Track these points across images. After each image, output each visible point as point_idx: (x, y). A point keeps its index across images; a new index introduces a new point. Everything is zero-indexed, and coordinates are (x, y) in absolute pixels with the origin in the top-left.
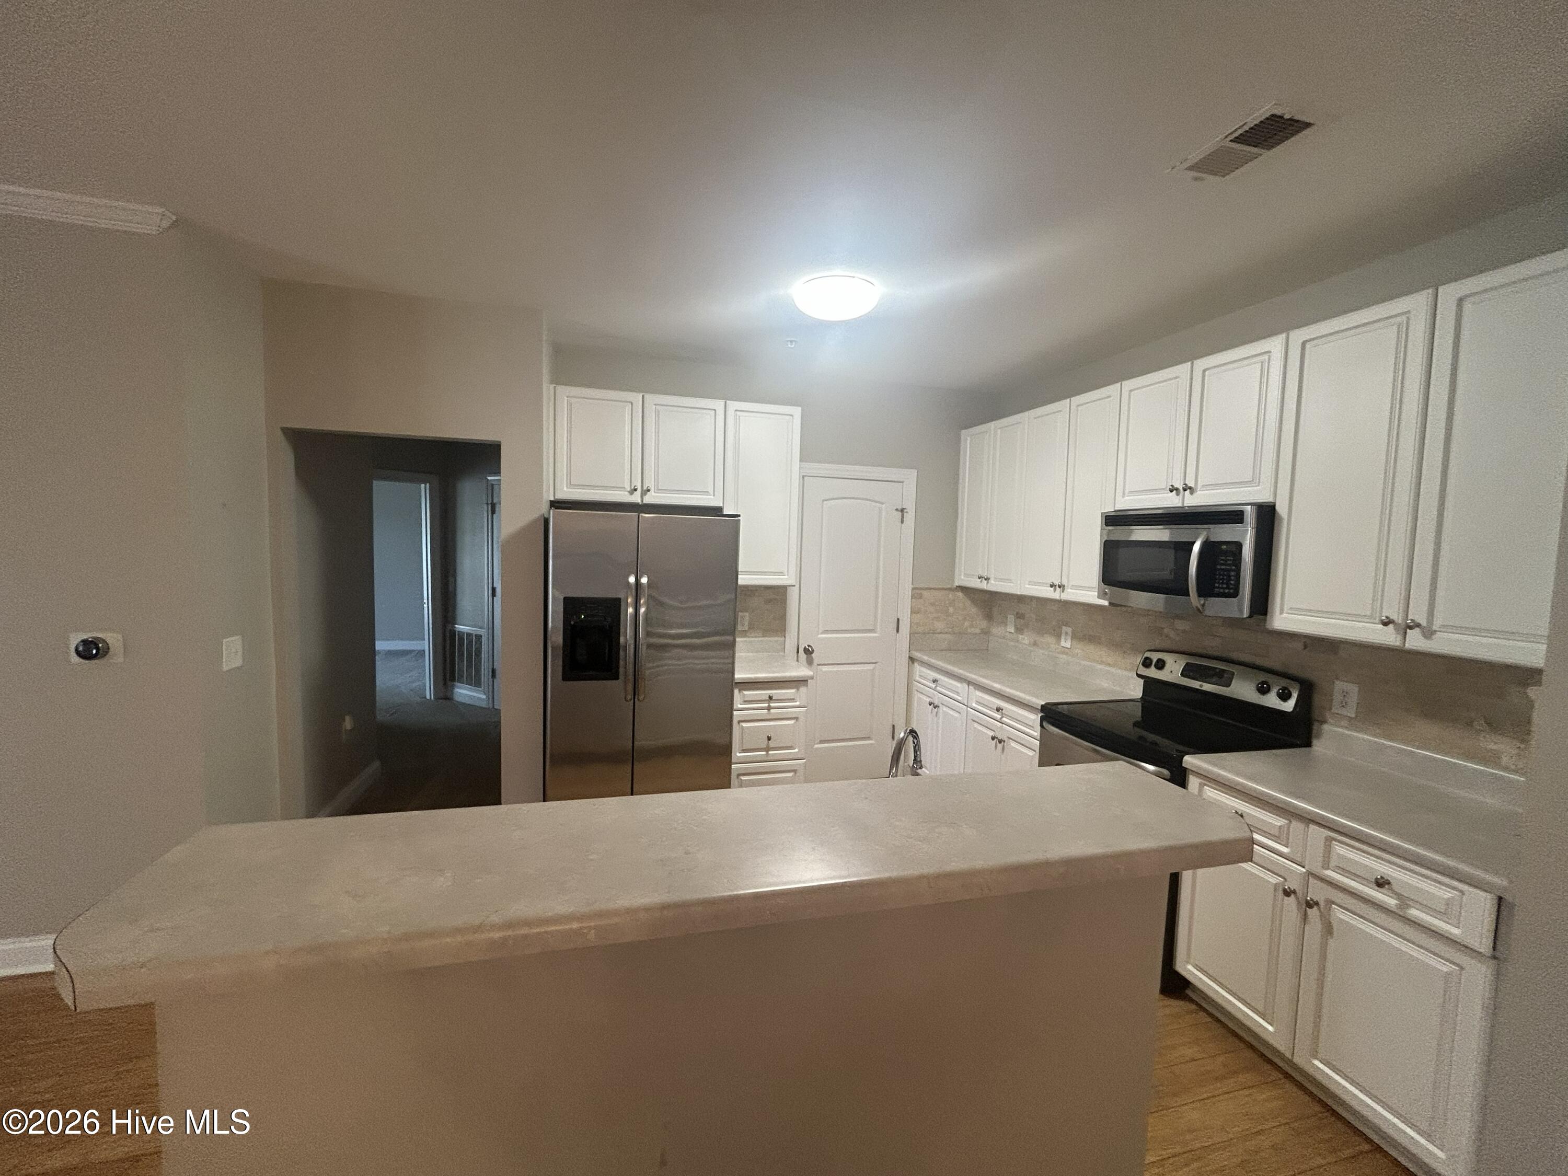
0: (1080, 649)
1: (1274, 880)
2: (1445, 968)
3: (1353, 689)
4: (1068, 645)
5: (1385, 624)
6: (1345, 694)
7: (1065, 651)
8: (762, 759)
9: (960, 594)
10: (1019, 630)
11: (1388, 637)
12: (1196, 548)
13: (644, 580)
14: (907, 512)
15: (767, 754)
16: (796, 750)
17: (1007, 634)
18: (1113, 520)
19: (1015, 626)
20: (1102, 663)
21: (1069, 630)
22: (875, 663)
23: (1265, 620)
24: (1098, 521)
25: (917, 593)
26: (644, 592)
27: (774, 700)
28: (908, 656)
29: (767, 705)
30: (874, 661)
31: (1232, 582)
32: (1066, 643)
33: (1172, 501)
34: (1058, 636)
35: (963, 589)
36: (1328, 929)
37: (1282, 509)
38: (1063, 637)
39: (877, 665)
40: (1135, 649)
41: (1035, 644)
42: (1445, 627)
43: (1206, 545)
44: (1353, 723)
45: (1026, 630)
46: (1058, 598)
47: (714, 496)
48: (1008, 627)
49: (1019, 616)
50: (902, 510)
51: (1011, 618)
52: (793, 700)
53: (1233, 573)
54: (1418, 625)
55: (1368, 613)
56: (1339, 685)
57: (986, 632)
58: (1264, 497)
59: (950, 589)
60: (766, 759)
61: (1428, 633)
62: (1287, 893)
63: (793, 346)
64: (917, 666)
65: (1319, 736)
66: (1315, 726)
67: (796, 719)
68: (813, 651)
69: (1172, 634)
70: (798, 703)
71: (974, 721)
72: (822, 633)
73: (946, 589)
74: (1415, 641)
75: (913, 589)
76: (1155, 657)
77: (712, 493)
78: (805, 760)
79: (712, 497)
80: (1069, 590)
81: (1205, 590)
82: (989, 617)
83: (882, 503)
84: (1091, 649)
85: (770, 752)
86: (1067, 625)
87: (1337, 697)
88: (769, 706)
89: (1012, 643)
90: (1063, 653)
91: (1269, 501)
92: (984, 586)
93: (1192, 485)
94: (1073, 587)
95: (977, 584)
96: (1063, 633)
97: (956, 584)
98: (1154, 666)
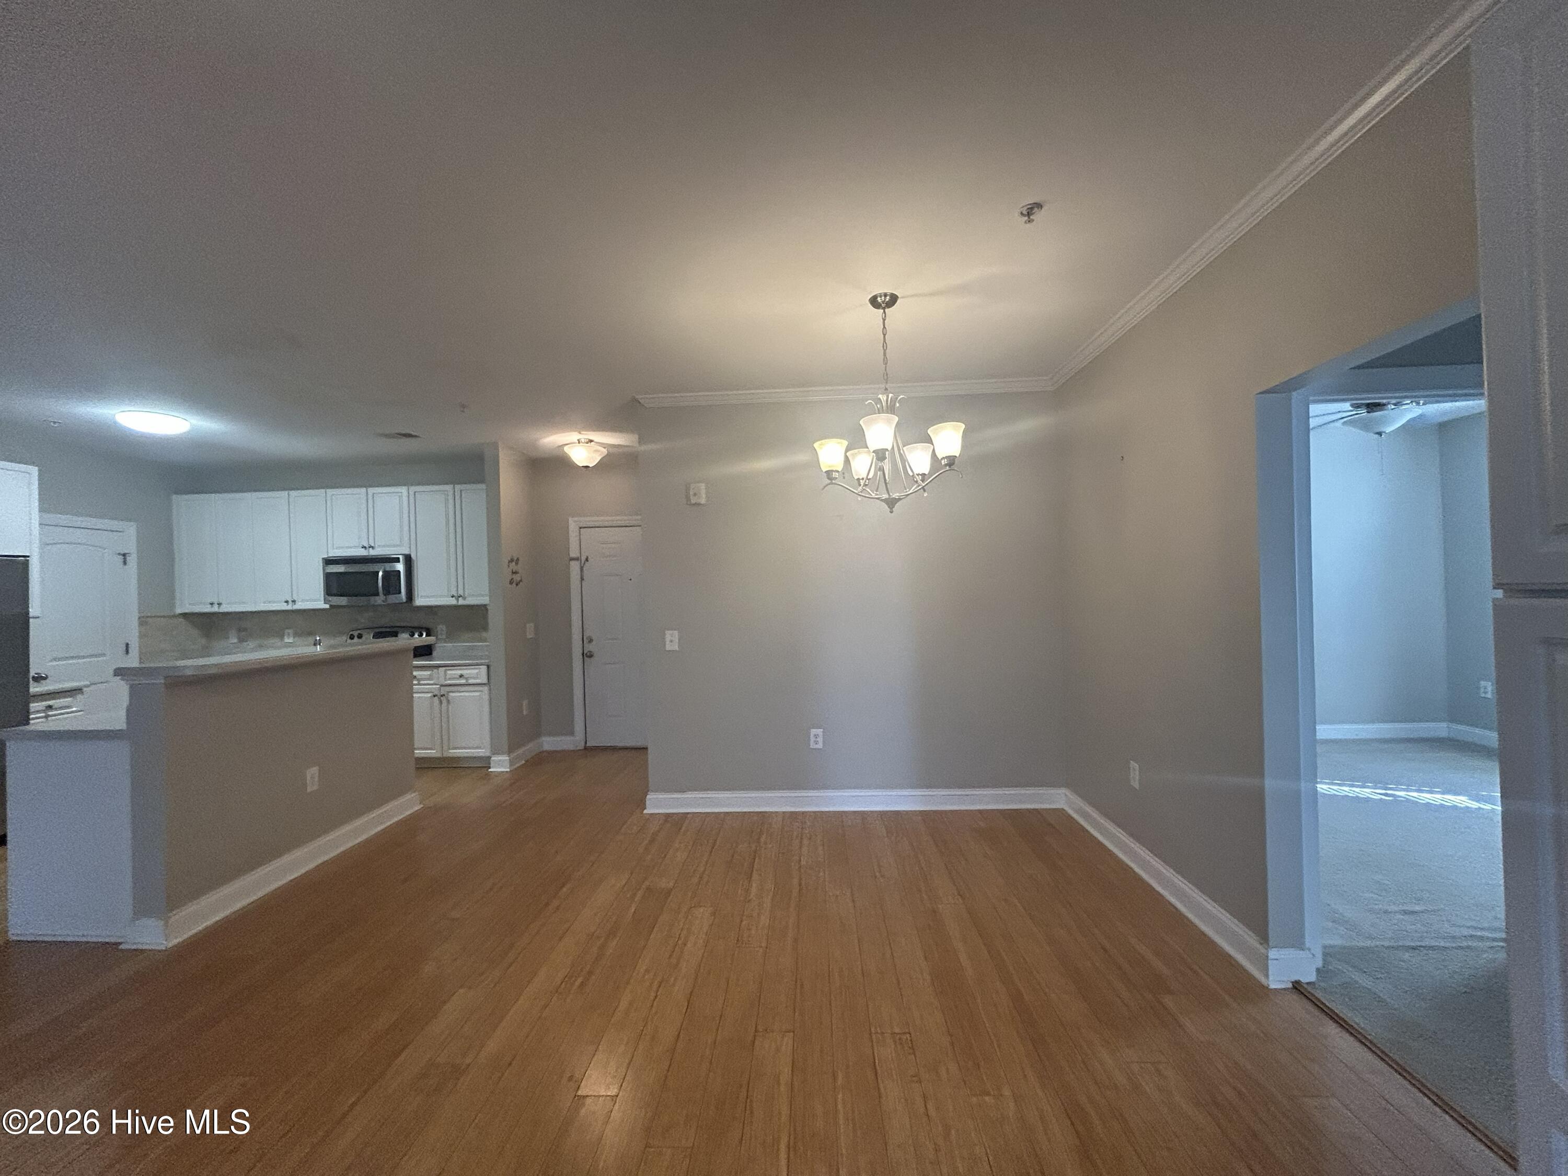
0: (301, 641)
1: (429, 695)
2: (477, 694)
4: (291, 640)
5: (452, 597)
7: (289, 644)
9: (182, 620)
10: (242, 639)
11: (453, 602)
12: (381, 574)
14: (129, 557)
17: (229, 645)
18: (328, 562)
19: (238, 637)
21: (290, 631)
23: (411, 602)
24: (320, 562)
25: (143, 621)
31: (398, 588)
32: (289, 640)
33: (362, 553)
34: (282, 637)
35: (185, 615)
36: (448, 702)
37: (413, 556)
38: (286, 636)
40: (339, 633)
41: (259, 646)
43: (385, 572)
44: (446, 640)
45: (249, 639)
46: (292, 609)
48: (230, 639)
49: (240, 630)
50: (124, 555)
51: (233, 632)
53: (397, 584)
54: (461, 596)
55: (446, 594)
56: (439, 627)
57: (205, 648)
58: (407, 552)
59: (171, 616)
61: (464, 598)
62: (434, 696)
65: (435, 649)
69: (363, 621)
72: (50, 663)
73: (168, 617)
74: (461, 602)
75: (140, 618)
76: (357, 634)
80: (300, 602)
81: (387, 592)
82: (209, 635)
83: (105, 548)
86: (288, 628)
87: (439, 632)
90: (286, 646)
91: (408, 553)
92: (215, 609)
93: (373, 545)
94: (303, 601)
95: (208, 609)
96: (286, 634)
97: (179, 611)
98: (356, 638)
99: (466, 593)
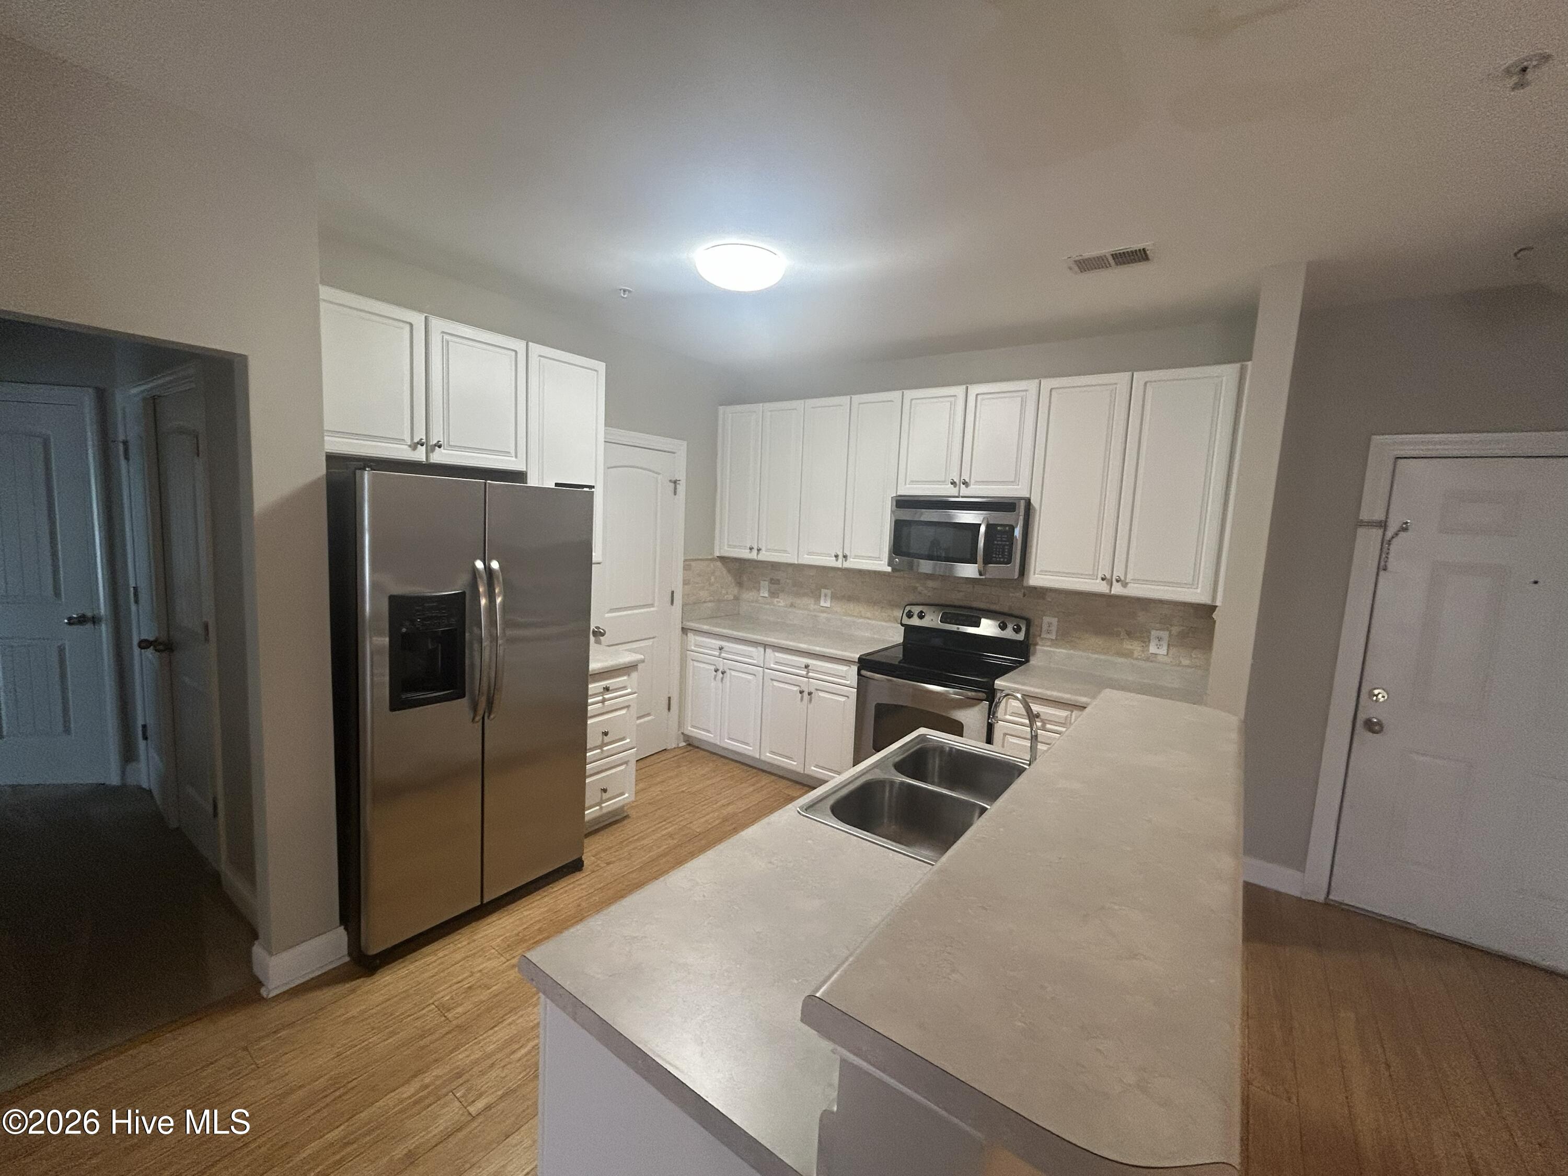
0: (839, 607)
3: (1055, 621)
4: (828, 604)
5: (1102, 579)
6: (1050, 624)
7: (825, 610)
8: (598, 758)
9: (719, 564)
10: (773, 594)
11: (1103, 588)
12: (983, 529)
13: (495, 565)
14: (679, 484)
15: (602, 751)
16: (628, 740)
17: (760, 598)
18: (902, 503)
19: (769, 591)
20: (861, 617)
21: (829, 592)
22: (654, 638)
23: (1023, 581)
24: (888, 506)
25: (687, 567)
26: (498, 578)
27: (612, 690)
28: (680, 627)
29: (601, 698)
30: (652, 636)
31: (1006, 553)
32: (825, 603)
33: (950, 491)
34: (818, 598)
35: (722, 559)
37: (1035, 502)
38: (822, 598)
39: (655, 639)
40: (893, 605)
41: (792, 605)
42: (1135, 581)
43: (989, 526)
44: (1054, 643)
45: (780, 594)
46: (840, 566)
47: (516, 457)
48: (762, 591)
49: (773, 581)
50: (675, 482)
51: (765, 584)
52: (624, 688)
53: (1006, 547)
54: (1124, 580)
55: (1091, 573)
56: (1046, 619)
57: (736, 598)
58: (1023, 493)
59: (711, 560)
60: (602, 756)
61: (1125, 585)
63: (625, 296)
64: (691, 637)
65: (1034, 654)
66: (1032, 648)
67: (628, 707)
68: (605, 631)
70: (629, 690)
71: (772, 680)
72: (608, 613)
73: (707, 560)
74: (1117, 589)
75: (685, 561)
76: (916, 610)
77: (513, 454)
78: (635, 749)
79: (514, 459)
80: (852, 560)
82: (740, 584)
83: (659, 474)
84: (851, 606)
85: (605, 748)
86: (826, 587)
87: (1045, 627)
88: (604, 698)
89: (768, 606)
90: (823, 612)
91: (1028, 496)
92: (753, 556)
93: (967, 480)
94: (856, 557)
95: (745, 554)
96: (823, 595)
97: (717, 554)
98: (915, 616)
99: (1130, 577)
